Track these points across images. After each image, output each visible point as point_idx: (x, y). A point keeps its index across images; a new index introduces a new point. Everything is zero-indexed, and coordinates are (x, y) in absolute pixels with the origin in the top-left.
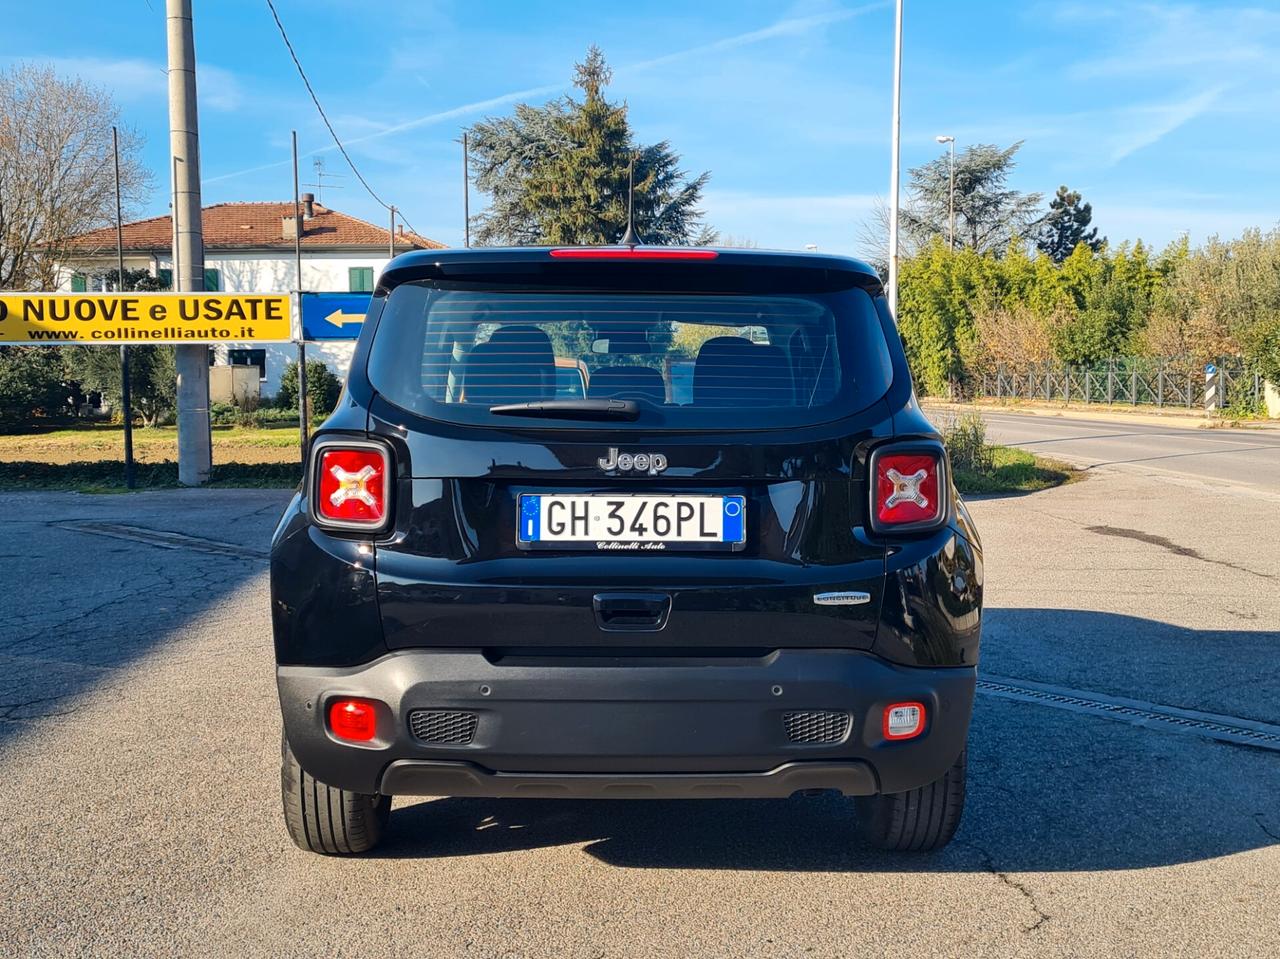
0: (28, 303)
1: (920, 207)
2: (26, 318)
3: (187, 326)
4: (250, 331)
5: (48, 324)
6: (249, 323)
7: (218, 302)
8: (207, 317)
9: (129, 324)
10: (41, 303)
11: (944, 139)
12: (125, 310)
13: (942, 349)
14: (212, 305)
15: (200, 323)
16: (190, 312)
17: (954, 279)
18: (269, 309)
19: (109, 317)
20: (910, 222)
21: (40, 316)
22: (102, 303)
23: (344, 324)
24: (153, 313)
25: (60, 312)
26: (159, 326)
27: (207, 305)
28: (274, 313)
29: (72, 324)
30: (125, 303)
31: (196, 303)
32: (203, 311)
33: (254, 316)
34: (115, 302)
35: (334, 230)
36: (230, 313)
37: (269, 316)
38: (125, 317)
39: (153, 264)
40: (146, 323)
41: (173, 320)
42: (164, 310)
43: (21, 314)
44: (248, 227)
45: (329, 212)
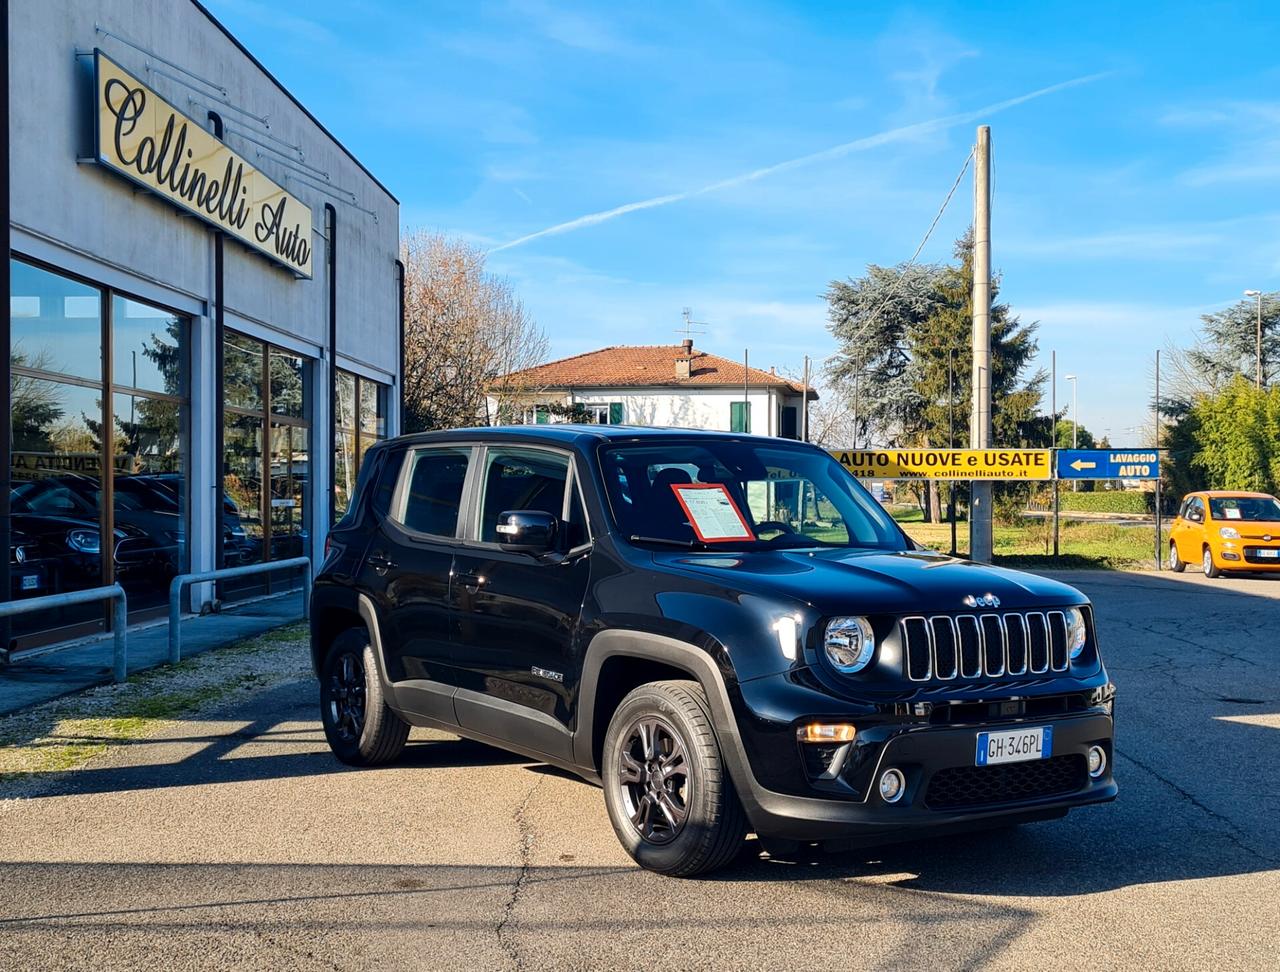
0: (900, 455)
1: (1212, 349)
2: (899, 464)
3: (988, 469)
4: (1025, 472)
5: (911, 467)
6: (1024, 467)
7: (1007, 455)
8: (1000, 464)
9: (956, 468)
10: (907, 455)
11: (1252, 293)
12: (954, 459)
13: (1250, 475)
14: (1004, 456)
15: (997, 468)
16: (990, 461)
17: (1269, 415)
18: (1036, 459)
19: (944, 464)
20: (1205, 362)
21: (906, 463)
22: (941, 455)
23: (1082, 469)
24: (969, 461)
25: (917, 461)
26: (973, 469)
27: (1000, 457)
28: (1039, 462)
29: (923, 468)
30: (954, 455)
31: (994, 455)
32: (998, 460)
33: (1028, 463)
34: (948, 455)
35: (715, 370)
36: (1014, 462)
37: (1036, 464)
38: (954, 464)
39: (570, 399)
40: (965, 467)
41: (981, 465)
42: (975, 460)
43: (896, 461)
44: (642, 368)
45: (704, 355)
